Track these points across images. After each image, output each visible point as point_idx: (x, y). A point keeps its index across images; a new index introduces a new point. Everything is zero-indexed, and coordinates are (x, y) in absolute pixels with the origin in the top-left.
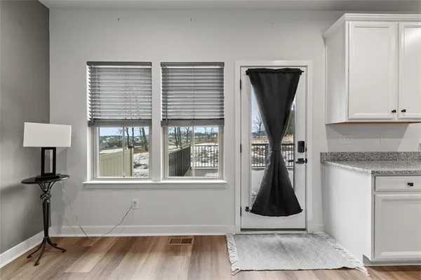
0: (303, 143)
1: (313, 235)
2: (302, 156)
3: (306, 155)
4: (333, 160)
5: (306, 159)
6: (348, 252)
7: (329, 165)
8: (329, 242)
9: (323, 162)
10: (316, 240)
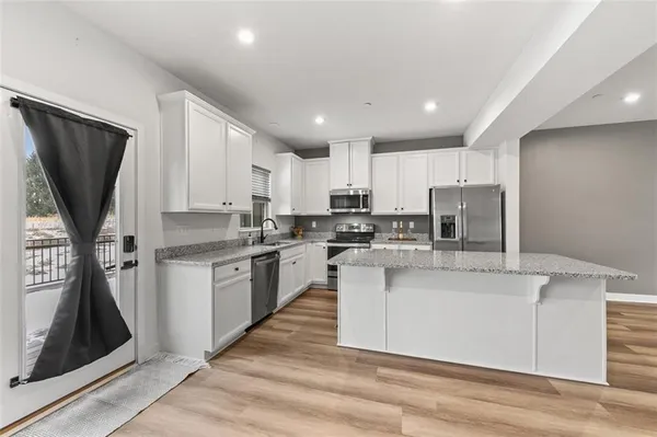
0: (132, 238)
1: (146, 363)
2: (130, 257)
3: (136, 255)
4: (171, 257)
5: (136, 262)
6: (190, 358)
7: (166, 265)
8: (167, 360)
9: (158, 262)
10: (152, 367)
